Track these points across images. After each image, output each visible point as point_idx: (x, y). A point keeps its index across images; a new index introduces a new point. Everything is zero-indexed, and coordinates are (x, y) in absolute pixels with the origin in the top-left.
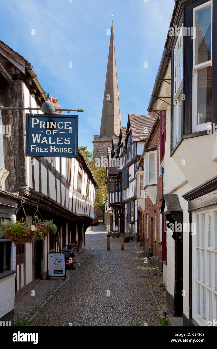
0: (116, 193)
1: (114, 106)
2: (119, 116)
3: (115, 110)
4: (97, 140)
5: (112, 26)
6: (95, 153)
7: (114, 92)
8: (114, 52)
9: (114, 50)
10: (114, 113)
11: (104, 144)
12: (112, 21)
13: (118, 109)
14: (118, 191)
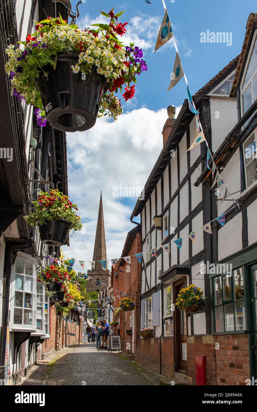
0: (102, 317)
1: (102, 249)
2: (105, 256)
3: (102, 253)
4: (90, 273)
5: (101, 195)
6: (88, 282)
7: (102, 240)
8: (102, 212)
9: (102, 211)
10: (102, 254)
11: (95, 277)
12: (101, 191)
13: (104, 251)
14: (102, 316)
